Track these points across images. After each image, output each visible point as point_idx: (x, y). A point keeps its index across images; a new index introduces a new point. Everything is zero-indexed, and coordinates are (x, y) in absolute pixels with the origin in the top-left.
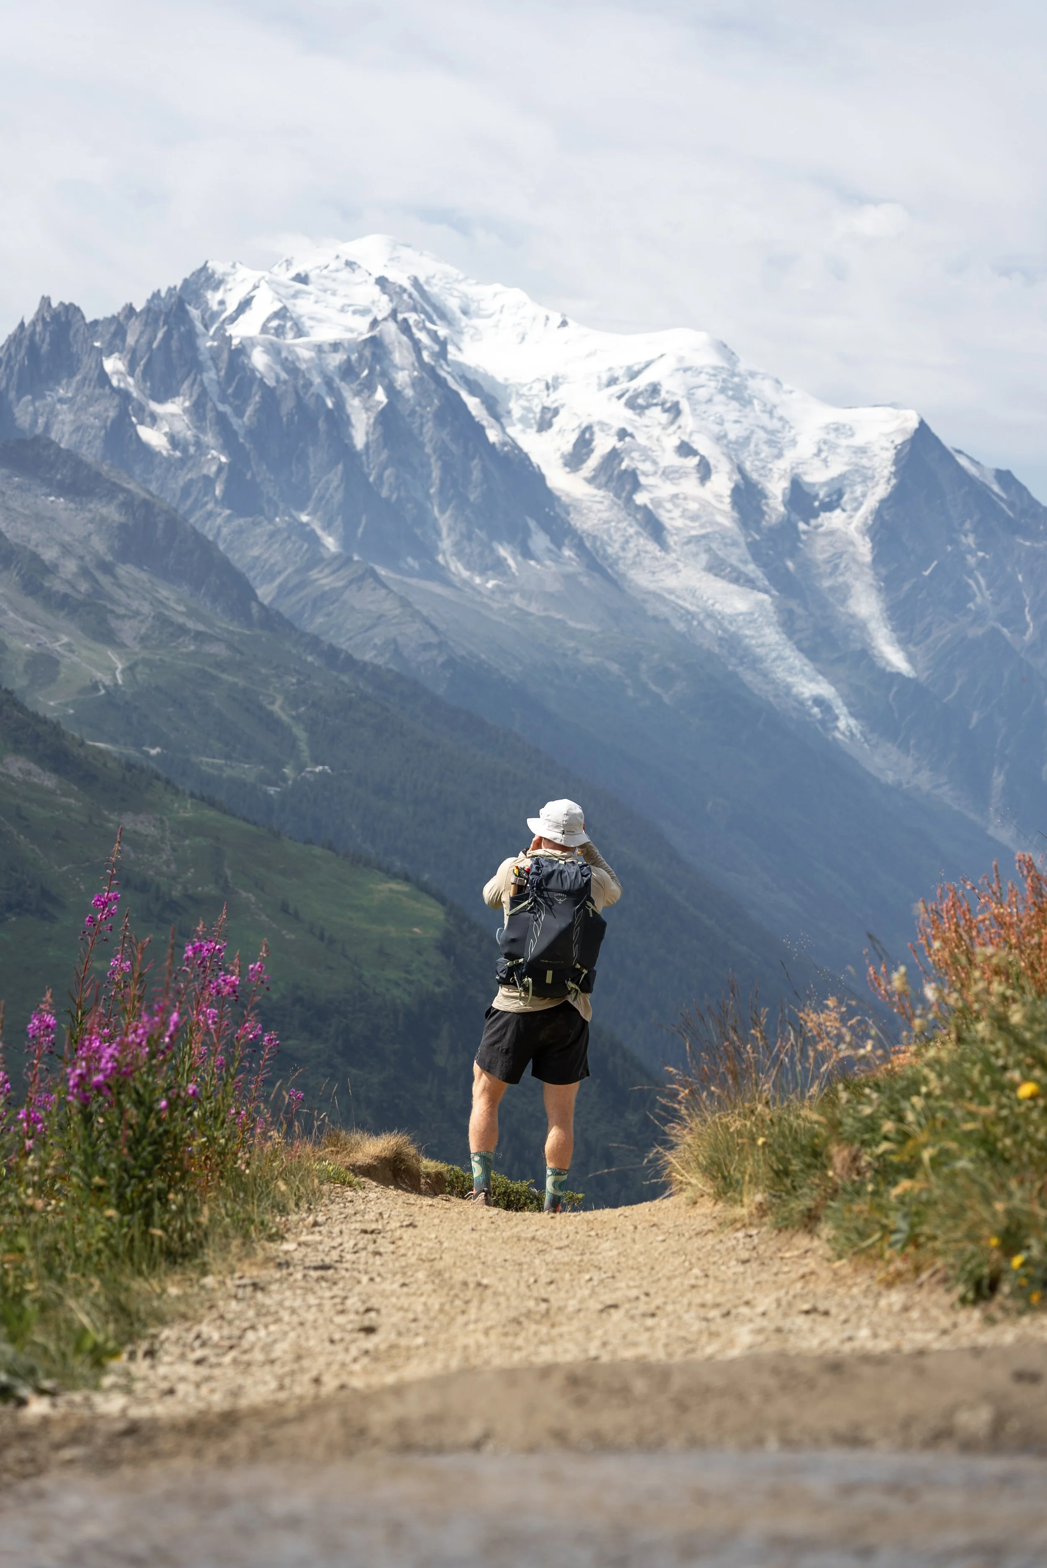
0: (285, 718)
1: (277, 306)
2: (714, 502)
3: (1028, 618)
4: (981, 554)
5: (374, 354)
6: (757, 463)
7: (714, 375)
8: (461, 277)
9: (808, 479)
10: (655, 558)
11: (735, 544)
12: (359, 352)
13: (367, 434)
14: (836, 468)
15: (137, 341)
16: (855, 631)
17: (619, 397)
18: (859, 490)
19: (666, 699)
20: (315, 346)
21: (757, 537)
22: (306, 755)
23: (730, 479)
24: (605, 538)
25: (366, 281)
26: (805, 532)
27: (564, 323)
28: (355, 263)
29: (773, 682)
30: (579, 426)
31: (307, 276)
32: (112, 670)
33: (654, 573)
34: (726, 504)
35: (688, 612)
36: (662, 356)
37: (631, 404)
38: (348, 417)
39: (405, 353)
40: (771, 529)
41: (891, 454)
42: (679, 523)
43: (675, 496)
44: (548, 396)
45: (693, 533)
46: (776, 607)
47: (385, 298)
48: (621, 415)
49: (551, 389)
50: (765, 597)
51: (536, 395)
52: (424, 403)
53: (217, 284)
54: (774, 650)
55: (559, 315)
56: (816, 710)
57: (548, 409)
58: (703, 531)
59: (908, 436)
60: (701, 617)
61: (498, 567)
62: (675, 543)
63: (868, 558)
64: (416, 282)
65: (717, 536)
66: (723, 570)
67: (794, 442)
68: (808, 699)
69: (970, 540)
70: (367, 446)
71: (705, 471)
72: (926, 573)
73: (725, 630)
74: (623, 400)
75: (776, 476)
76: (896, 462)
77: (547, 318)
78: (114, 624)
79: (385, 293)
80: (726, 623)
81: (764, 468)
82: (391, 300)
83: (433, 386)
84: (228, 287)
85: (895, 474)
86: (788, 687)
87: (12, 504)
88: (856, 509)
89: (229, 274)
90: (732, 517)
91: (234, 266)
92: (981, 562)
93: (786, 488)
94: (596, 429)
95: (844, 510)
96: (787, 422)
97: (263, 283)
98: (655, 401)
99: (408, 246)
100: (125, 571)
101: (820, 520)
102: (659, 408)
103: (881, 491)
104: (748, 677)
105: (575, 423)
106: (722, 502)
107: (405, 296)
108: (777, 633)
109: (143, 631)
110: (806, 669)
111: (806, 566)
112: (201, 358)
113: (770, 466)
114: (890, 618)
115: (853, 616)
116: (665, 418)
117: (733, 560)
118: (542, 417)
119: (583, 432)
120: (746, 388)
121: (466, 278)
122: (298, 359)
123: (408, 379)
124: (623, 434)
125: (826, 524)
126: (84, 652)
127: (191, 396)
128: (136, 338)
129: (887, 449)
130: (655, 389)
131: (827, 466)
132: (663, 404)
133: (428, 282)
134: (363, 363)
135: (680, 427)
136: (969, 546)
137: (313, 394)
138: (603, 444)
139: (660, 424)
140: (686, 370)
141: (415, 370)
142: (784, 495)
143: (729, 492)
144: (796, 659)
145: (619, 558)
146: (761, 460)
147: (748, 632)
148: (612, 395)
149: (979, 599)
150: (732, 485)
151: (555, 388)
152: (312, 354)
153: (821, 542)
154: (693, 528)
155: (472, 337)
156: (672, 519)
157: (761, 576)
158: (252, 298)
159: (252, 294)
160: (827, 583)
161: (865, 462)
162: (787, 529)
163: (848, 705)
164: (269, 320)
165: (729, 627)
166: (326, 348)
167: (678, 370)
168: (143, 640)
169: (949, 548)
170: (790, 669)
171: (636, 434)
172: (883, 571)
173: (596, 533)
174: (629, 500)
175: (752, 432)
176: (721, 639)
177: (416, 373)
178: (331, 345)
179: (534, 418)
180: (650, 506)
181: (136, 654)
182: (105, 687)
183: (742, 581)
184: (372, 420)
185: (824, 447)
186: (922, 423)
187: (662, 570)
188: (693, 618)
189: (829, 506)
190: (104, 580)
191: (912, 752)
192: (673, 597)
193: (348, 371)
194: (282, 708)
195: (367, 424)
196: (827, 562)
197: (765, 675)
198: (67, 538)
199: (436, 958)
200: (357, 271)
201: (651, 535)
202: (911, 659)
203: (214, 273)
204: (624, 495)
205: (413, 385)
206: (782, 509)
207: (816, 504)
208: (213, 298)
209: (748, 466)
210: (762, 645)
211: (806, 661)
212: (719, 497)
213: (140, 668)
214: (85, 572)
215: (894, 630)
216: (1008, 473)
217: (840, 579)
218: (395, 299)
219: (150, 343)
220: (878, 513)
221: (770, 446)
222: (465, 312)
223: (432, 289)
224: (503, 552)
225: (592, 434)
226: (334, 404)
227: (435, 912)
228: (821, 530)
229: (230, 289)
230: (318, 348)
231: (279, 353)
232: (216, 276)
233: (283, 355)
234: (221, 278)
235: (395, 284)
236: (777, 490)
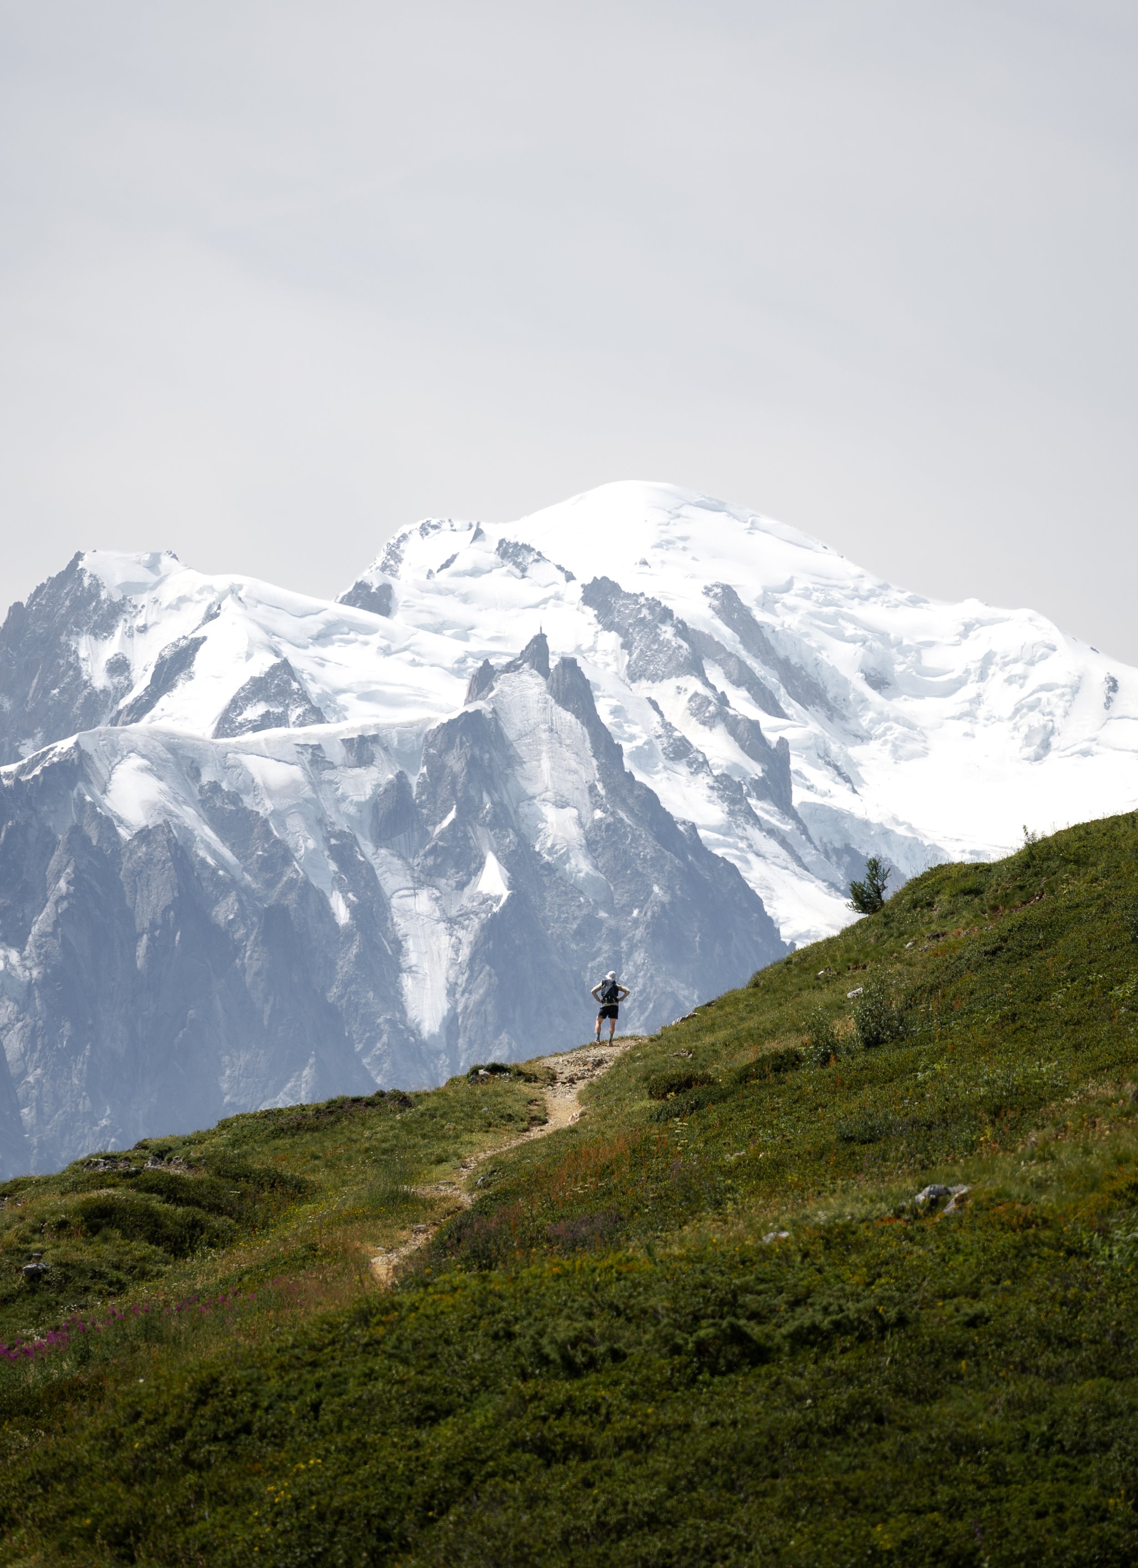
1: (263, 663)
5: (473, 763)
8: (867, 585)
12: (429, 761)
13: (451, 991)
25: (558, 597)
28: (529, 549)
31: (386, 590)
38: (398, 946)
39: (569, 762)
47: (612, 640)
52: (620, 898)
64: (726, 601)
70: (451, 1024)
77: (1113, 685)
82: (627, 645)
83: (648, 848)
84: (137, 621)
89: (141, 587)
91: (153, 565)
97: (229, 603)
99: (717, 508)
107: (667, 632)
121: (885, 587)
122: (251, 787)
123: (575, 833)
133: (766, 603)
134: (444, 791)
137: (292, 883)
141: (596, 805)
152: (296, 772)
155: (895, 749)
158: (196, 644)
159: (198, 634)
164: (237, 704)
166: (336, 753)
177: (598, 814)
178: (348, 743)
184: (465, 953)
193: (397, 817)
195: (453, 963)
200: (534, 570)
203: (97, 585)
205: (591, 846)
208: (94, 656)
218: (639, 642)
222: (878, 682)
226: (354, 909)
229: (144, 629)
230: (308, 756)
231: (196, 774)
232: (103, 595)
233: (207, 777)
234: (117, 598)
235: (634, 597)
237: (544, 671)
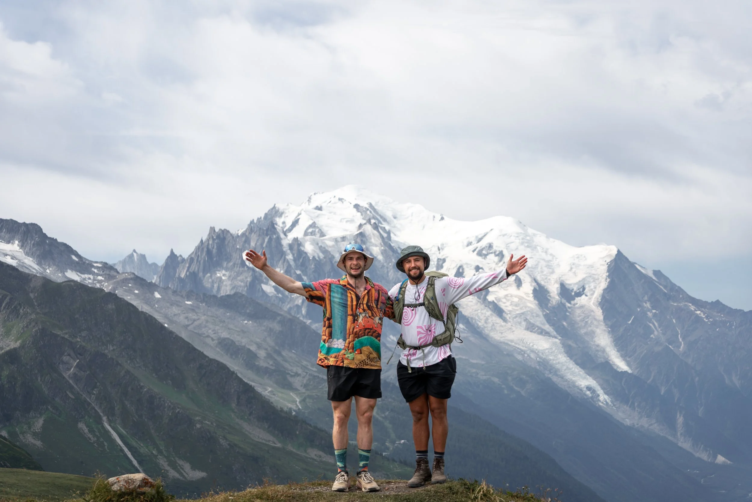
0: (380, 418)
1: (310, 222)
2: (525, 297)
3: (680, 340)
4: (654, 311)
5: (362, 240)
6: (543, 277)
7: (517, 237)
8: (391, 201)
9: (568, 282)
10: (502, 326)
11: (538, 316)
12: (354, 240)
14: (581, 276)
15: (256, 244)
16: (600, 353)
17: (474, 251)
18: (592, 285)
19: (523, 393)
20: (334, 239)
21: (548, 312)
22: (393, 436)
23: (531, 285)
24: (477, 318)
25: (349, 207)
26: (569, 308)
27: (442, 219)
28: (343, 199)
29: (566, 381)
30: (456, 266)
31: (321, 207)
32: (294, 402)
33: (502, 333)
34: (531, 297)
35: (522, 351)
36: (492, 230)
37: (480, 254)
39: (377, 239)
40: (554, 308)
41: (605, 267)
42: (510, 308)
43: (507, 295)
44: (440, 253)
45: (518, 312)
46: (563, 344)
47: (359, 214)
48: (475, 259)
49: (441, 250)
50: (557, 340)
51: (434, 253)
52: (387, 261)
53: (281, 214)
54: (564, 365)
55: (440, 215)
56: (588, 393)
57: (441, 259)
58: (522, 311)
59: (613, 258)
60: (528, 352)
62: (510, 318)
63: (602, 318)
64: (371, 205)
65: (529, 313)
66: (534, 329)
67: (559, 265)
68: (584, 387)
69: (648, 305)
71: (519, 283)
72: (630, 322)
73: (540, 358)
74: (476, 252)
75: (553, 282)
76: (608, 271)
77: (434, 217)
78: (291, 380)
79: (358, 212)
80: (540, 354)
81: (546, 278)
82: (362, 215)
83: (391, 253)
84: (286, 215)
85: (609, 276)
86: (574, 382)
87: (231, 326)
88: (592, 294)
89: (286, 209)
90: (535, 303)
91: (288, 205)
92: (655, 315)
93: (557, 288)
94: (465, 267)
95: (586, 296)
96: (554, 256)
97: (303, 213)
98: (491, 251)
99: (365, 189)
101: (575, 301)
102: (493, 255)
103: (603, 285)
104: (555, 379)
105: (454, 265)
106: (529, 297)
107: (368, 212)
108: (565, 357)
109: (305, 382)
110: (581, 373)
111: (572, 324)
112: (284, 249)
113: (549, 277)
114: (616, 345)
115: (598, 346)
116: (496, 259)
117: (538, 324)
118: (438, 264)
119: (459, 269)
120: (533, 241)
121: (394, 201)
122: (327, 246)
123: (379, 251)
124: (478, 268)
125: (579, 302)
126: (280, 395)
127: (284, 267)
128: (255, 243)
129: (603, 265)
130: (490, 246)
131: (576, 275)
132: (495, 253)
133: (376, 205)
135: (504, 263)
136: (648, 308)
139: (494, 262)
140: (504, 235)
141: (382, 246)
142: (557, 290)
143: (532, 292)
144: (576, 369)
145: (485, 327)
146: (544, 275)
147: (551, 358)
148: (470, 250)
149: (656, 333)
150: (533, 288)
151: (442, 249)
152: (333, 243)
153: (578, 312)
154: (517, 310)
155: (400, 229)
156: (506, 306)
157: (552, 330)
158: (299, 219)
159: (298, 217)
160: (583, 331)
161: (593, 272)
162: (561, 307)
163: (603, 389)
164: (307, 229)
165: (542, 356)
166: (339, 240)
167: (500, 236)
168: (305, 386)
169: (639, 310)
170: (573, 373)
171: (484, 268)
172: (609, 323)
173: (472, 316)
174: (485, 299)
175: (539, 262)
176: (539, 362)
177: (382, 248)
178: (341, 238)
179: (434, 264)
180: (496, 301)
181: (304, 393)
182: (294, 411)
183: (544, 333)
185: (573, 266)
186: (619, 251)
187: (505, 332)
188: (524, 353)
189: (579, 294)
190: (279, 359)
191: (637, 409)
192: (513, 344)
194: (377, 413)
196: (582, 320)
197: (562, 377)
198: (258, 340)
200: (344, 202)
201: (498, 315)
202: (628, 364)
203: (279, 209)
204: (482, 297)
206: (557, 297)
207: (573, 294)
208: (279, 221)
209: (539, 278)
210: (559, 363)
211: (580, 369)
212: (527, 294)
213: (307, 400)
214: (269, 356)
215: (618, 351)
216: (659, 271)
217: (590, 329)
218: (363, 213)
219: (262, 244)
220: (603, 297)
221: (548, 268)
222: (395, 218)
223: (379, 208)
225: (463, 269)
228: (577, 306)
229: (287, 216)
230: (335, 240)
231: (318, 244)
232: (280, 211)
233: (320, 245)
234: (282, 211)
235: (362, 207)
236: (554, 289)
237: (371, 224)
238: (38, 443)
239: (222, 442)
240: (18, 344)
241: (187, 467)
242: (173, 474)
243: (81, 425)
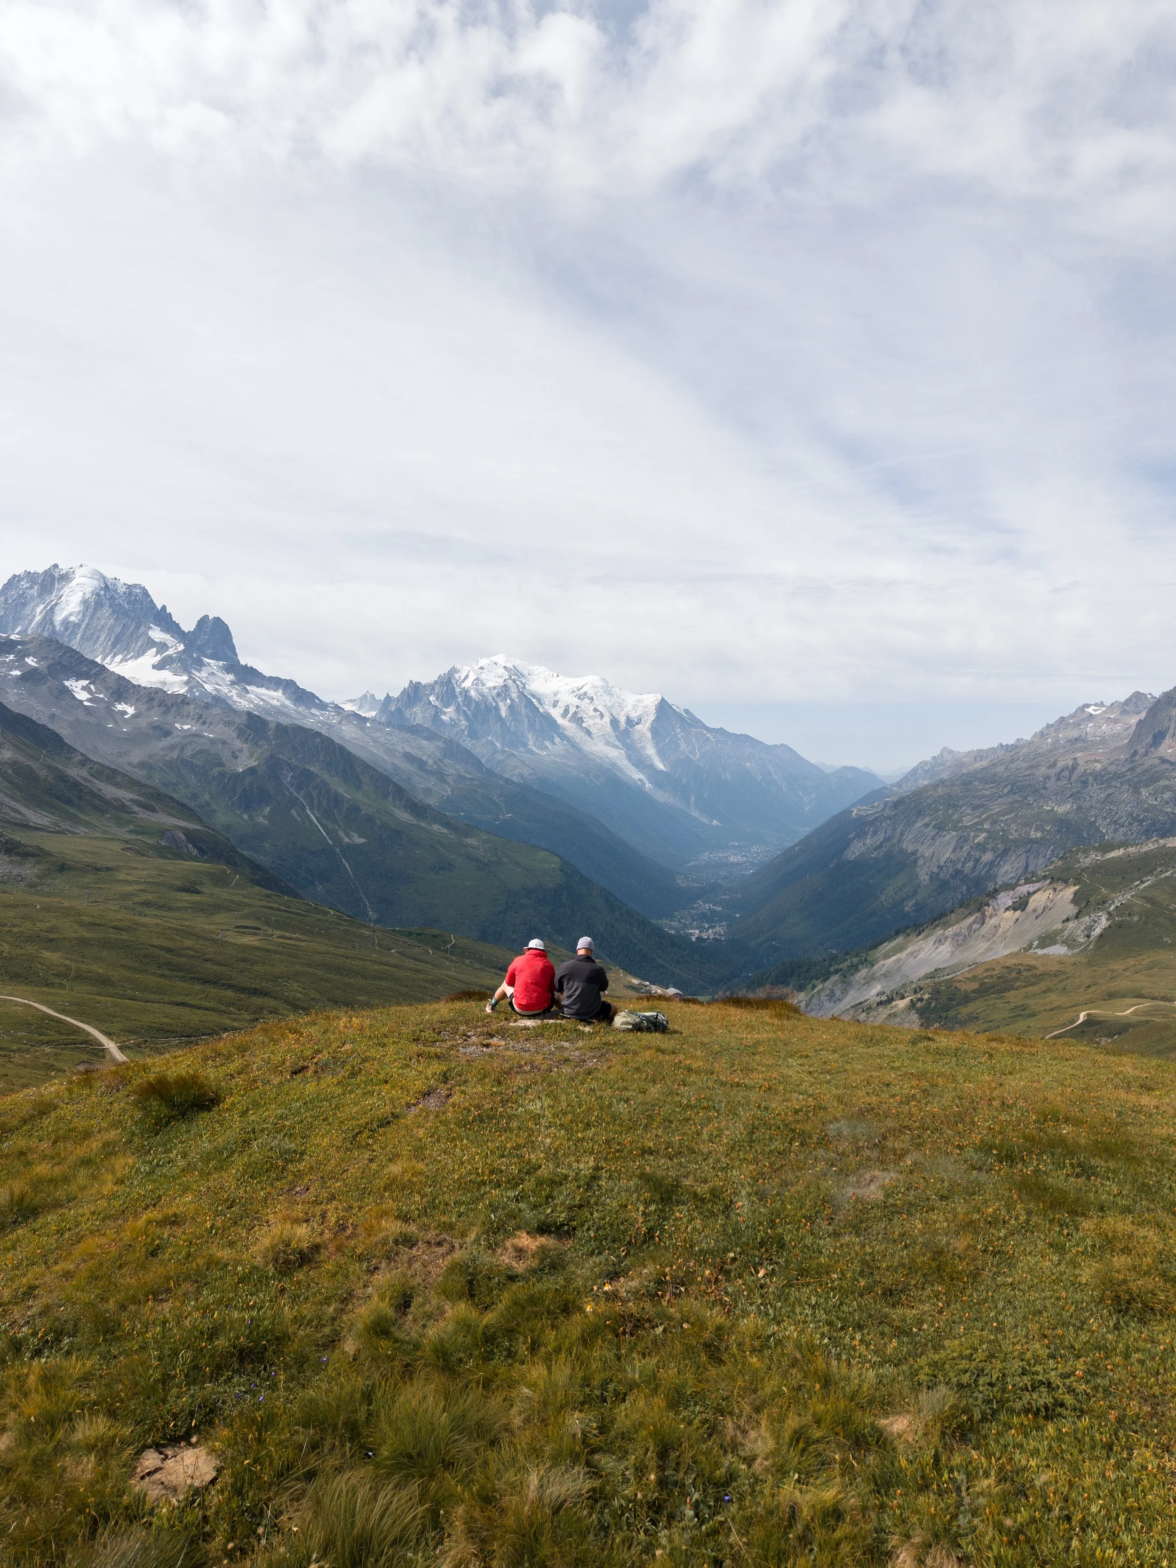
0: (498, 801)
1: (476, 677)
2: (605, 725)
3: (697, 752)
4: (682, 734)
5: (505, 689)
7: (602, 688)
8: (527, 664)
9: (631, 716)
10: (590, 742)
11: (612, 736)
12: (501, 689)
13: (505, 712)
14: (639, 712)
15: (438, 690)
16: (648, 759)
18: (646, 718)
20: (488, 688)
21: (618, 734)
22: (505, 811)
23: (609, 718)
24: (575, 737)
25: (501, 668)
26: (632, 731)
27: (558, 676)
28: (497, 663)
29: (626, 775)
30: (565, 705)
31: (483, 668)
33: (590, 746)
34: (609, 725)
35: (601, 757)
36: (587, 683)
37: (579, 698)
38: (499, 708)
39: (514, 688)
40: (622, 731)
42: (596, 731)
43: (594, 724)
44: (555, 697)
45: (600, 734)
46: (626, 754)
48: (576, 701)
50: (623, 751)
51: (552, 697)
52: (521, 702)
54: (626, 766)
55: (556, 673)
56: (639, 783)
58: (603, 733)
59: (659, 702)
60: (604, 758)
61: (546, 748)
62: (595, 737)
63: (650, 737)
64: (514, 666)
65: (607, 734)
66: (610, 744)
67: (626, 706)
68: (637, 780)
69: (679, 730)
70: (506, 716)
71: (602, 716)
72: (667, 741)
74: (577, 697)
75: (622, 716)
76: (656, 709)
77: (552, 675)
79: (506, 671)
81: (618, 714)
82: (508, 672)
83: (523, 697)
84: (461, 672)
85: (656, 713)
86: (631, 777)
87: (413, 745)
88: (646, 723)
89: (461, 668)
90: (611, 729)
91: (463, 666)
92: (682, 736)
93: (625, 719)
95: (642, 724)
96: (624, 700)
97: (471, 670)
98: (586, 697)
99: (511, 656)
100: (445, 761)
101: (635, 727)
102: (587, 699)
103: (652, 718)
104: (619, 774)
105: (563, 704)
106: (607, 725)
107: (512, 671)
108: (627, 761)
109: (454, 779)
110: (636, 771)
111: (633, 741)
112: (456, 694)
113: (620, 713)
114: (658, 755)
115: (647, 755)
116: (589, 701)
117: (612, 741)
118: (554, 703)
119: (566, 707)
120: (611, 691)
121: (530, 665)
122: (483, 692)
124: (577, 707)
125: (637, 728)
127: (455, 705)
129: (653, 706)
130: (586, 693)
131: (636, 712)
132: (588, 697)
134: (502, 692)
135: (593, 704)
136: (678, 732)
137: (489, 702)
138: (572, 710)
139: (588, 703)
140: (594, 687)
142: (625, 721)
143: (609, 722)
144: (633, 768)
145: (580, 743)
146: (617, 712)
147: (618, 762)
148: (574, 696)
149: (682, 747)
150: (610, 720)
152: (488, 690)
153: (636, 734)
154: (600, 732)
155: (533, 682)
156: (593, 730)
157: (620, 745)
159: (468, 674)
160: (639, 746)
161: (647, 710)
162: (626, 731)
163: (649, 780)
164: (473, 681)
165: (613, 760)
166: (491, 688)
167: (592, 687)
168: (454, 781)
169: (673, 733)
170: (631, 771)
171: (581, 706)
172: (655, 741)
173: (572, 736)
174: (581, 726)
175: (614, 704)
176: (611, 764)
177: (518, 694)
178: (493, 687)
179: (552, 703)
180: (587, 727)
181: (453, 786)
183: (615, 747)
184: (506, 709)
185: (635, 706)
186: (662, 698)
187: (592, 746)
188: (602, 759)
189: (638, 723)
190: (441, 765)
191: (668, 792)
192: (596, 753)
193: (499, 695)
194: (497, 798)
196: (639, 739)
197: (624, 774)
198: (429, 753)
199: (559, 873)
200: (498, 665)
201: (588, 735)
202: (665, 766)
203: (456, 668)
204: (579, 724)
205: (517, 697)
206: (624, 725)
207: (634, 723)
208: (457, 676)
209: (614, 714)
210: (623, 765)
211: (635, 769)
212: (606, 723)
213: (455, 790)
214: (435, 763)
215: (659, 758)
216: (687, 709)
217: (643, 744)
219: (441, 691)
220: (652, 724)
221: (620, 707)
222: (530, 675)
223: (519, 668)
224: (547, 743)
225: (569, 707)
226: (495, 705)
227: (557, 860)
228: (636, 730)
231: (478, 691)
233: (480, 691)
234: (458, 670)
235: (508, 668)
236: (622, 720)
237: (512, 679)
238: (266, 822)
239: (378, 822)
240: (256, 764)
241: (356, 836)
242: (346, 840)
243: (293, 812)
